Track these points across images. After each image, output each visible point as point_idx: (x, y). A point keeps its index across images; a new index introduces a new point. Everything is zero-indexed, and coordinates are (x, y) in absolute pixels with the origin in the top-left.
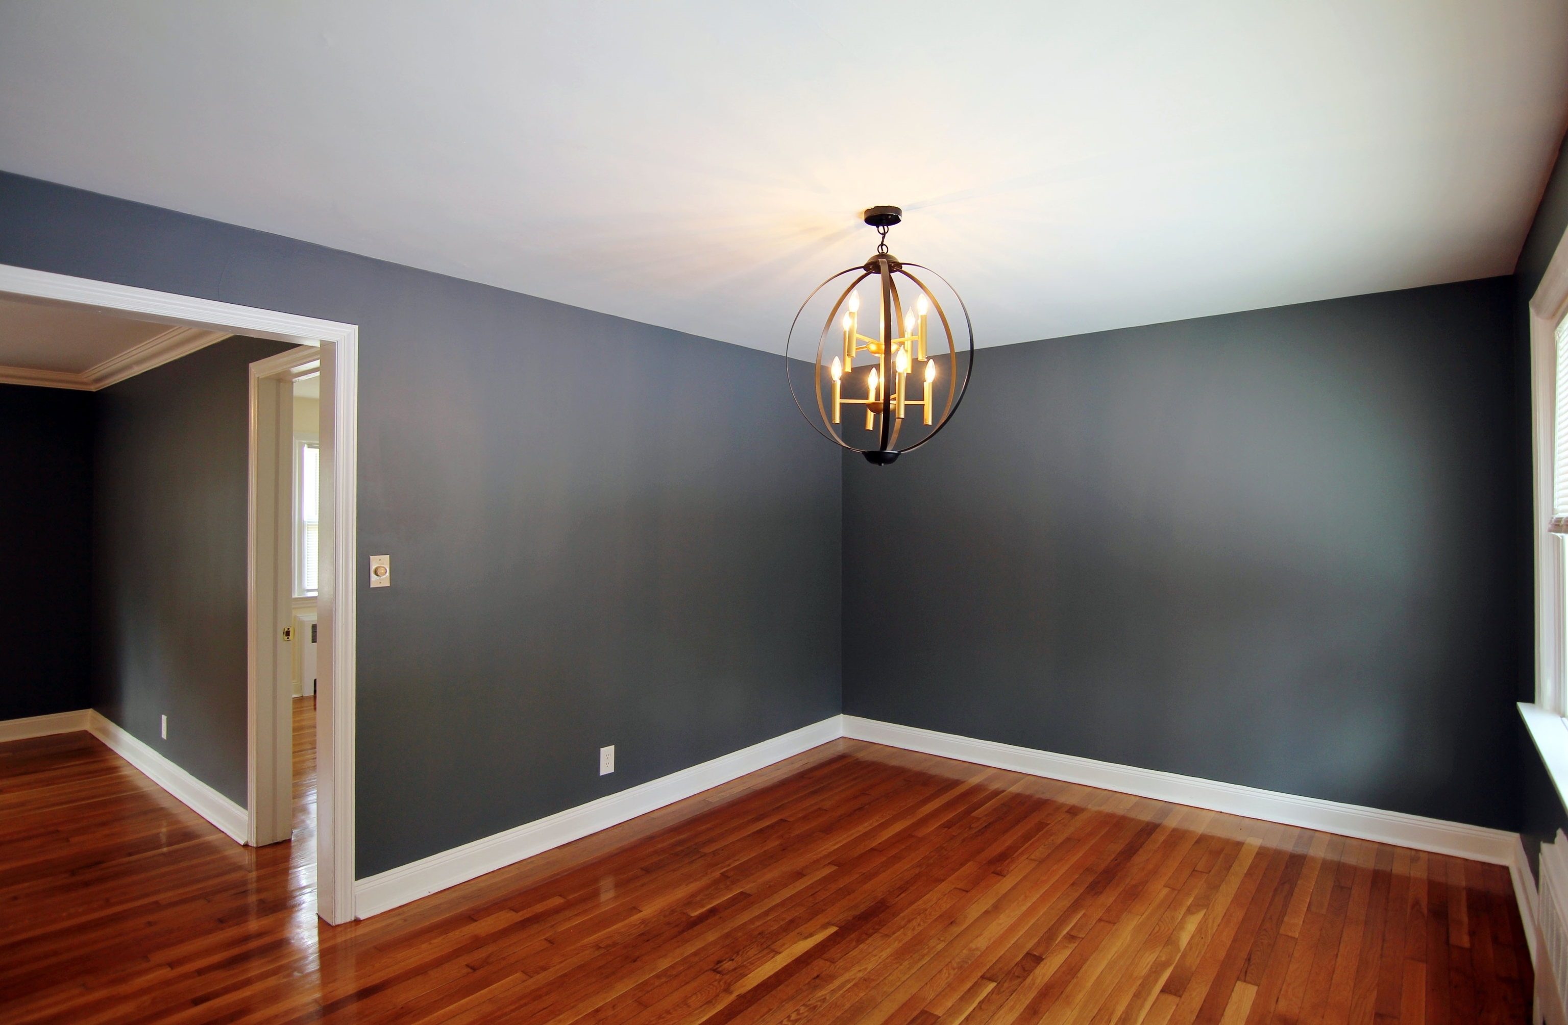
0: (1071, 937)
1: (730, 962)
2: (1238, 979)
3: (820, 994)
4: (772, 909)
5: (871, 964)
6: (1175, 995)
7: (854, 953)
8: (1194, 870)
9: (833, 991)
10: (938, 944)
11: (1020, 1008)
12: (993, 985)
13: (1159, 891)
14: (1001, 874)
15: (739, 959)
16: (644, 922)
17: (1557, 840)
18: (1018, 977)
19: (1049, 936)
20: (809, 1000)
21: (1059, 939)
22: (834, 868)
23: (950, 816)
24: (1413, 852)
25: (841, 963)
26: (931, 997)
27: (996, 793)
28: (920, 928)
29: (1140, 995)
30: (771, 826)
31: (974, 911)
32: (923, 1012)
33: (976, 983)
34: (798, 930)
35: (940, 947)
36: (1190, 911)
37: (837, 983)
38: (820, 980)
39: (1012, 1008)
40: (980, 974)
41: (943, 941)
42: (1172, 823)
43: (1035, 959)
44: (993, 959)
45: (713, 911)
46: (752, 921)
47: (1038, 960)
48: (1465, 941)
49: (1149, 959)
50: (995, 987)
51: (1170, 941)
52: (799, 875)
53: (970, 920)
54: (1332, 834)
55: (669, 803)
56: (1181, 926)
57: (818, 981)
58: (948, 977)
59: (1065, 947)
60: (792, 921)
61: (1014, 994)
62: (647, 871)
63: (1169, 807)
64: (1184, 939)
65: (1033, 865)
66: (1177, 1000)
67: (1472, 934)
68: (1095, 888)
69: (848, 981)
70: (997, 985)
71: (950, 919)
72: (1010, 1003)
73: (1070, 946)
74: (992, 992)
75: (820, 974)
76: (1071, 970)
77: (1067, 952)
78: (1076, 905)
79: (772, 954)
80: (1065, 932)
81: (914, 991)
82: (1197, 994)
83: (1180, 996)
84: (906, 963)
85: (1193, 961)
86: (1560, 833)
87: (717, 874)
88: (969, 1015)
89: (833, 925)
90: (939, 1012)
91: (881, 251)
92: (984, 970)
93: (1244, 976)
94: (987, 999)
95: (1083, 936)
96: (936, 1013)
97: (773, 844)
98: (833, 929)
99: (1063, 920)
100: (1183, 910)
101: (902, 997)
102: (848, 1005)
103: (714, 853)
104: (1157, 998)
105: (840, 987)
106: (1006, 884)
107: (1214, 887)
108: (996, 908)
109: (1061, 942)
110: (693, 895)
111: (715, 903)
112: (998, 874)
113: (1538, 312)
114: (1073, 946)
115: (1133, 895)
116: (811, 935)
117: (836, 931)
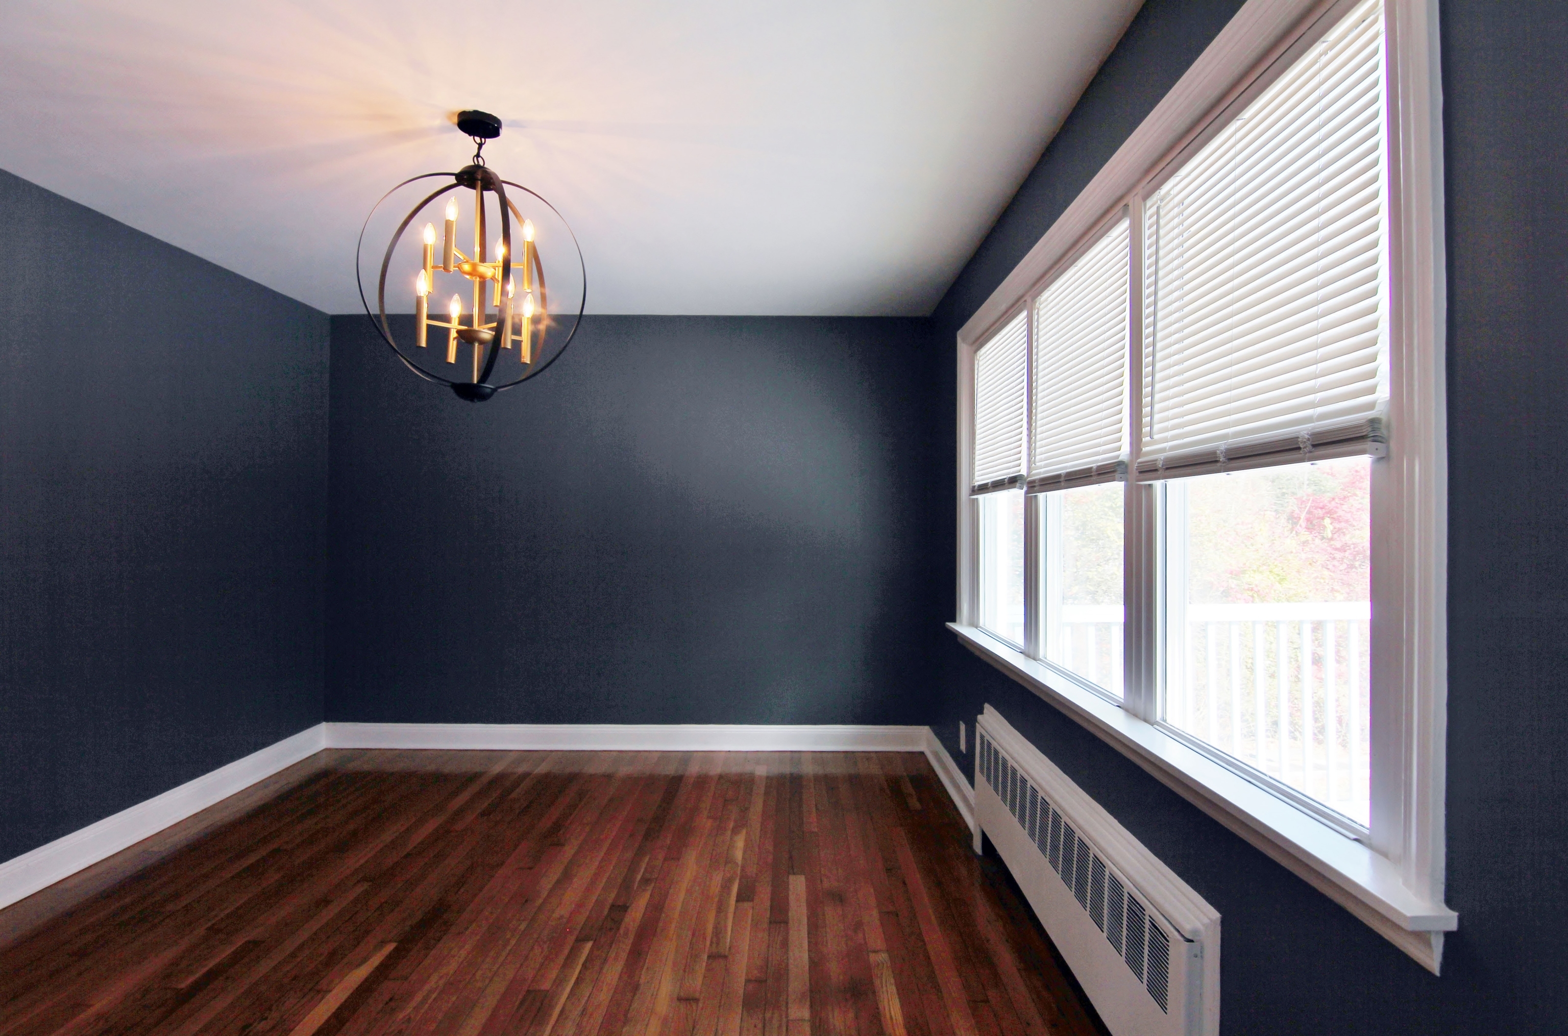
0: (646, 881)
1: (263, 1022)
2: (789, 873)
3: (401, 1016)
4: (301, 947)
5: (451, 967)
6: (748, 901)
7: (427, 962)
8: (725, 800)
9: (417, 1009)
10: (519, 925)
11: (624, 955)
12: (589, 945)
13: (705, 823)
14: (560, 844)
15: (274, 1015)
16: (100, 1017)
17: (985, 711)
18: (611, 929)
19: (626, 886)
20: (390, 1027)
21: (636, 885)
22: (366, 886)
23: (485, 804)
24: (866, 754)
25: (414, 977)
26: (531, 976)
27: (526, 775)
28: (495, 915)
29: (721, 908)
30: (264, 859)
31: (547, 883)
32: (528, 991)
33: (573, 948)
34: (345, 961)
35: (523, 927)
36: (735, 831)
37: (418, 998)
38: (393, 1004)
39: (616, 959)
40: (574, 937)
41: (523, 920)
42: (694, 769)
43: (620, 909)
44: (581, 919)
45: (211, 976)
46: (275, 969)
47: (624, 908)
48: (918, 806)
49: (717, 879)
50: (593, 946)
51: (729, 860)
52: (324, 902)
53: (544, 894)
54: (812, 752)
55: (87, 866)
56: (731, 847)
57: (392, 1004)
58: (542, 952)
59: (644, 890)
60: (333, 954)
61: (613, 946)
62: (81, 954)
63: (686, 757)
64: (739, 855)
65: (587, 829)
66: (750, 904)
67: (920, 800)
68: (650, 835)
69: (431, 992)
70: (594, 943)
71: (524, 898)
72: (612, 955)
73: (648, 888)
74: (591, 951)
75: (393, 997)
76: (657, 908)
77: (647, 895)
78: (640, 853)
79: (320, 996)
80: (639, 877)
81: (510, 975)
82: (764, 893)
83: (752, 900)
84: (492, 954)
85: (752, 870)
86: (987, 706)
87: (201, 931)
88: (577, 978)
89: (391, 941)
90: (547, 985)
91: (476, 163)
92: (576, 933)
93: (792, 870)
94: (589, 959)
95: (656, 876)
96: (543, 988)
97: (273, 877)
98: (391, 947)
99: (633, 868)
100: (729, 832)
101: (499, 987)
102: (440, 1017)
103: (187, 909)
104: (736, 908)
105: (425, 999)
106: (569, 851)
107: (744, 811)
108: (567, 876)
109: (639, 887)
110: (175, 963)
111: (211, 964)
112: (558, 845)
113: (964, 340)
114: (650, 889)
115: (684, 834)
116: (365, 960)
117: (396, 946)
